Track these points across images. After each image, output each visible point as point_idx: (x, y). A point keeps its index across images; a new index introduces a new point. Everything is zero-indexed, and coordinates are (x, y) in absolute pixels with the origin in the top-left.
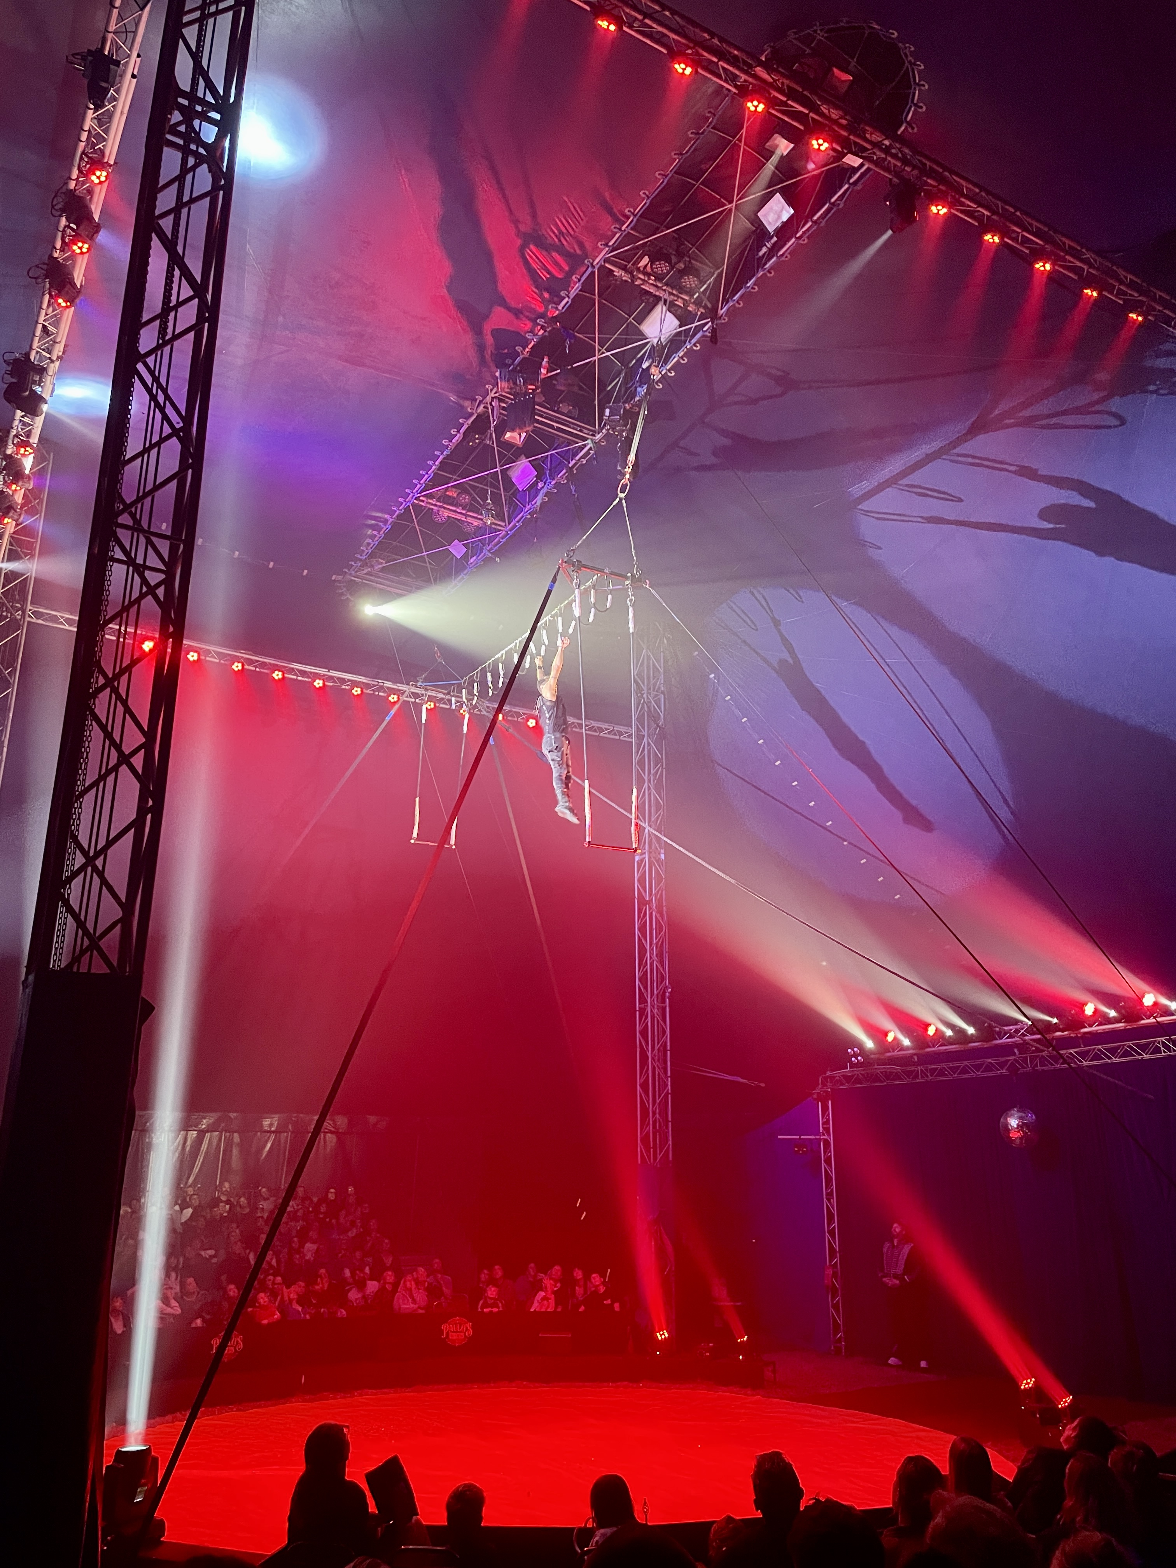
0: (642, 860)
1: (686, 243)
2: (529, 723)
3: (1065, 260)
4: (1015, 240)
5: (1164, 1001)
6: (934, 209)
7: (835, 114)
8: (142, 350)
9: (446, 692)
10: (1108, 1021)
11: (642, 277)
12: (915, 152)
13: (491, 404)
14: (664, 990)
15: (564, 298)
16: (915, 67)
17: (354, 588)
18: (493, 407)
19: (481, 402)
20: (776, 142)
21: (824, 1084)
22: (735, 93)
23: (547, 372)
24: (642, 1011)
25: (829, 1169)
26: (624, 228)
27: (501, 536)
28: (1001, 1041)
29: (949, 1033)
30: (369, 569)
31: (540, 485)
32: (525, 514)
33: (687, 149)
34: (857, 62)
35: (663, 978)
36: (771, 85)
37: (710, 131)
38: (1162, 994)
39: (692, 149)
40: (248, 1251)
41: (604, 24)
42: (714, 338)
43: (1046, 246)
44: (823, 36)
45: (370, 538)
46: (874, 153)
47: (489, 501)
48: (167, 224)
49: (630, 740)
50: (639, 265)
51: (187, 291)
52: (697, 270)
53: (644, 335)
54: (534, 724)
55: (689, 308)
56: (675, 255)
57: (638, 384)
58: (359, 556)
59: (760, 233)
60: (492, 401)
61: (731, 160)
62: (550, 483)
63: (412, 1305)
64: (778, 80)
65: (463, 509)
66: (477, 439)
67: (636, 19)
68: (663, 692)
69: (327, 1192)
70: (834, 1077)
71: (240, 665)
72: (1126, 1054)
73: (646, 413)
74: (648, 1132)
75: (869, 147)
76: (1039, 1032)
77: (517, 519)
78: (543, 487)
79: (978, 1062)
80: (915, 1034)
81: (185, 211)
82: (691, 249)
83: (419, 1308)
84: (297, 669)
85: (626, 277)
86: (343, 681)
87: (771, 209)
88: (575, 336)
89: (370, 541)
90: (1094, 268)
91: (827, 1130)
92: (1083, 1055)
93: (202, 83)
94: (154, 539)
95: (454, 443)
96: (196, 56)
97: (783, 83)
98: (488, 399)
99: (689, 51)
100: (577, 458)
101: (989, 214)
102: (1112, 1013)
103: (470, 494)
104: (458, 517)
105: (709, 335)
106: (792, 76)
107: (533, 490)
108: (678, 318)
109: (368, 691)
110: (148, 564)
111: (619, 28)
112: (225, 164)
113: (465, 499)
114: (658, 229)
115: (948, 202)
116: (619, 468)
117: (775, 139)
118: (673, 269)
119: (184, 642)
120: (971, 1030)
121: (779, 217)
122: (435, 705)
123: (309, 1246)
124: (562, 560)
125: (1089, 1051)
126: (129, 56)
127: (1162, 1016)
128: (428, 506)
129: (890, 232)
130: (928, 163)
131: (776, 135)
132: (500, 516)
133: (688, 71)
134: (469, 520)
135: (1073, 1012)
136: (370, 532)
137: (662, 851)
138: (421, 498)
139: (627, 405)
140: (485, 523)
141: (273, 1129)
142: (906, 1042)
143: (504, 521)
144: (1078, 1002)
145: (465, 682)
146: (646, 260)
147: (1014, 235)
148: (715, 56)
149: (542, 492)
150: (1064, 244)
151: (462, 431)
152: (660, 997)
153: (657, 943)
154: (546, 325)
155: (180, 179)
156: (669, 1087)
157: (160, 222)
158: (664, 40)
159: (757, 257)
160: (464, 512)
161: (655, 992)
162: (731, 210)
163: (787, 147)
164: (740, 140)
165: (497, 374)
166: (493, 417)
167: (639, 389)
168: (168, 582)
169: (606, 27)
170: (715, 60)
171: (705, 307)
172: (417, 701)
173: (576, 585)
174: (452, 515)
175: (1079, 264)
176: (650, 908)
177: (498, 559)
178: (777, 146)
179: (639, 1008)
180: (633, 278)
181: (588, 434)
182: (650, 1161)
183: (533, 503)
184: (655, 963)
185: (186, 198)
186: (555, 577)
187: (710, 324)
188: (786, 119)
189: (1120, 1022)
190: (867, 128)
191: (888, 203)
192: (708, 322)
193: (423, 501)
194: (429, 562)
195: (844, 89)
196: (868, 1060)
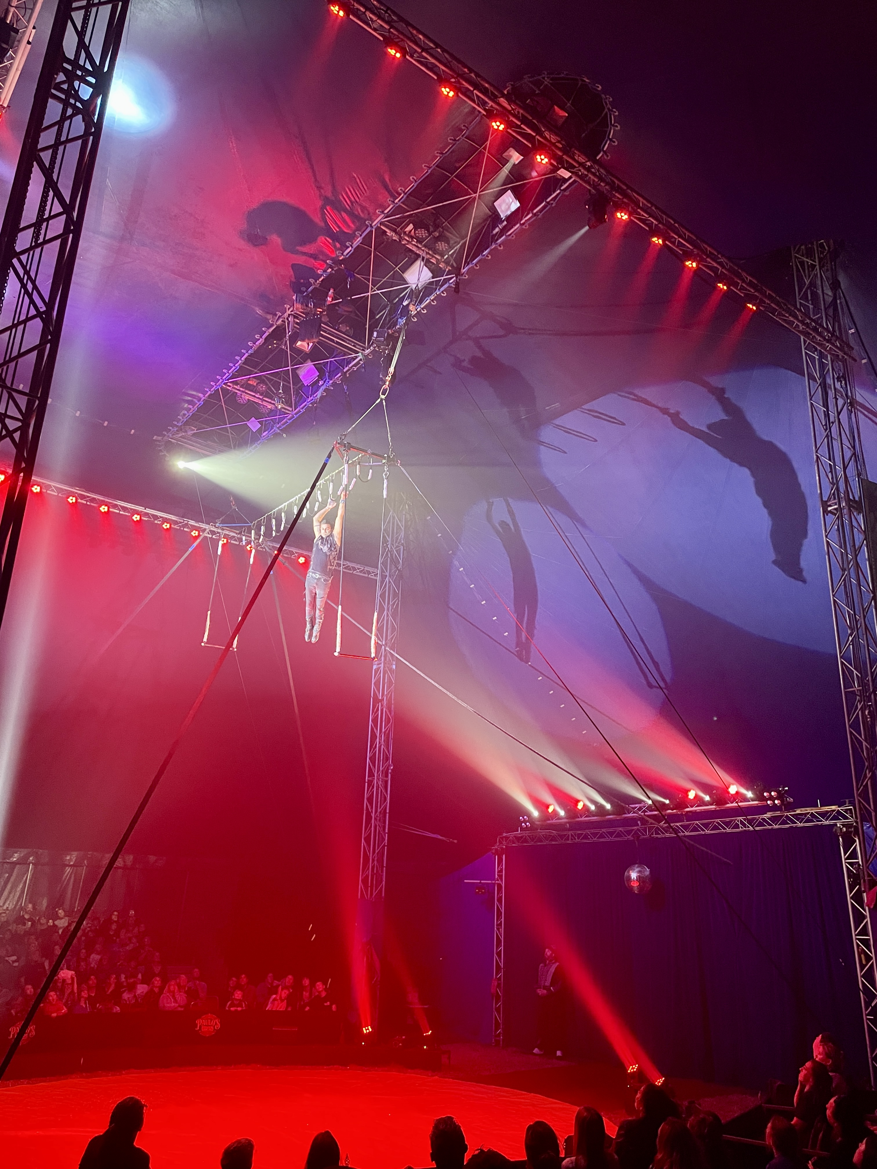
0: (378, 669)
1: (441, 218)
2: (299, 560)
3: (706, 262)
4: (673, 243)
5: (743, 791)
6: (619, 215)
7: (553, 138)
8: (18, 249)
9: (238, 532)
10: (703, 803)
11: (408, 239)
12: (608, 172)
13: (288, 319)
14: (388, 767)
15: (348, 247)
16: (612, 113)
17: (171, 447)
18: (289, 321)
19: (279, 317)
20: (511, 153)
21: (500, 843)
22: (484, 115)
23: (332, 300)
24: (370, 783)
25: (500, 906)
26: (397, 201)
27: (288, 417)
28: (629, 815)
29: (593, 808)
30: (183, 434)
31: (321, 383)
32: (308, 403)
33: (446, 150)
34: (571, 104)
35: (387, 759)
36: (509, 112)
37: (463, 140)
38: (742, 786)
39: (450, 151)
40: (44, 959)
41: (393, 52)
42: (457, 289)
43: (695, 250)
44: (549, 82)
45: (186, 410)
46: (580, 170)
47: (281, 391)
48: (46, 157)
49: (375, 578)
50: (406, 230)
51: (57, 208)
52: (448, 238)
53: (406, 281)
54: (303, 561)
55: (440, 265)
56: (432, 226)
57: (399, 316)
58: (176, 423)
59: (494, 217)
60: (289, 316)
61: (478, 163)
62: (329, 382)
63: (173, 1004)
64: (515, 109)
65: (260, 395)
66: (275, 344)
67: (416, 51)
68: (402, 544)
69: (112, 914)
70: (509, 838)
71: (74, 499)
72: (715, 828)
73: (404, 338)
74: (367, 876)
75: (577, 166)
76: (657, 810)
77: (301, 406)
78: (323, 385)
79: (611, 830)
80: (569, 807)
81: (61, 148)
82: (444, 223)
83: (179, 1006)
84: (120, 506)
85: (396, 238)
86: (156, 517)
87: (504, 201)
88: (354, 276)
89: (186, 412)
90: (726, 269)
91: (500, 877)
92: (686, 827)
93: (83, 55)
94: (14, 394)
95: (257, 345)
96: (81, 34)
97: (518, 112)
98: (286, 315)
99: (453, 80)
100: (350, 366)
101: (656, 223)
102: (707, 798)
103: (266, 385)
104: (256, 400)
105: (453, 286)
106: (525, 107)
107: (315, 386)
108: (432, 272)
109: (176, 527)
110: (8, 413)
111: (403, 55)
112: (96, 117)
113: (263, 388)
114: (421, 205)
115: (628, 210)
116: (381, 376)
117: (510, 151)
118: (430, 235)
119: (33, 478)
120: (608, 806)
121: (509, 208)
122: (227, 541)
123: (93, 956)
124: (336, 442)
125: (690, 825)
126: (26, 27)
127: (741, 802)
128: (234, 390)
129: (587, 228)
130: (616, 182)
131: (511, 149)
132: (288, 403)
133: (451, 94)
134: (265, 403)
135: (680, 796)
136: (186, 405)
137: (394, 663)
138: (228, 384)
139: (390, 331)
140: (276, 407)
141: (72, 863)
142: (562, 813)
143: (292, 407)
144: (683, 789)
145: (253, 526)
146: (411, 226)
147: (673, 240)
148: (472, 86)
149: (321, 389)
150: (706, 249)
151: (264, 337)
152: (384, 772)
153: (385, 732)
154: (333, 265)
155: (60, 124)
156: (386, 841)
157: (41, 154)
158: (435, 69)
159: (491, 234)
160: (261, 397)
161: (381, 769)
162: (475, 198)
163: (518, 158)
164: (485, 148)
165: (294, 297)
166: (288, 329)
167: (399, 320)
168: (23, 429)
169: (394, 54)
170: (472, 89)
171: (452, 266)
172: (214, 537)
173: (346, 461)
174: (252, 399)
175: (715, 265)
176: (382, 705)
177: (284, 435)
178: (511, 157)
179: (368, 780)
180: (401, 239)
181: (360, 349)
182: (367, 897)
183: (314, 396)
184: (382, 746)
185: (63, 139)
186: (330, 453)
187: (455, 278)
188: (519, 138)
189: (712, 805)
190: (576, 151)
191: (587, 207)
192: (453, 277)
193: (230, 386)
194: (231, 432)
195: (561, 121)
196: (533, 827)
